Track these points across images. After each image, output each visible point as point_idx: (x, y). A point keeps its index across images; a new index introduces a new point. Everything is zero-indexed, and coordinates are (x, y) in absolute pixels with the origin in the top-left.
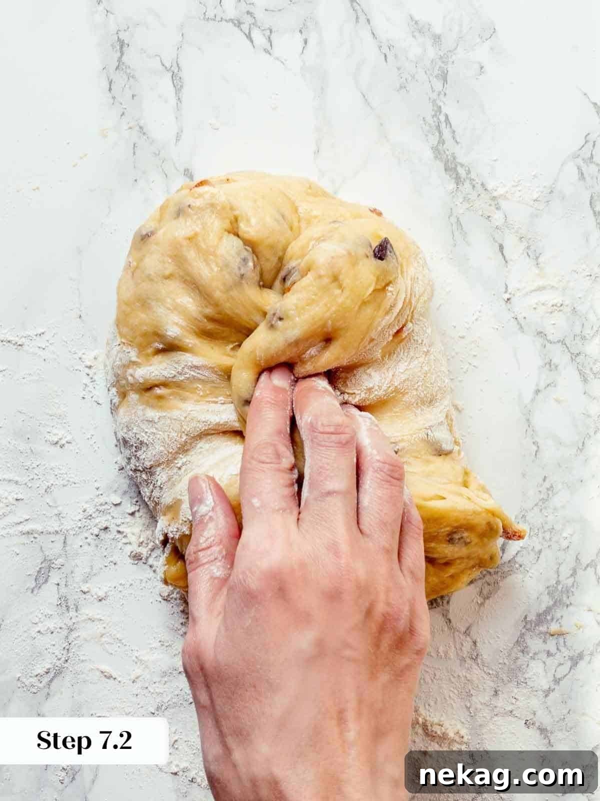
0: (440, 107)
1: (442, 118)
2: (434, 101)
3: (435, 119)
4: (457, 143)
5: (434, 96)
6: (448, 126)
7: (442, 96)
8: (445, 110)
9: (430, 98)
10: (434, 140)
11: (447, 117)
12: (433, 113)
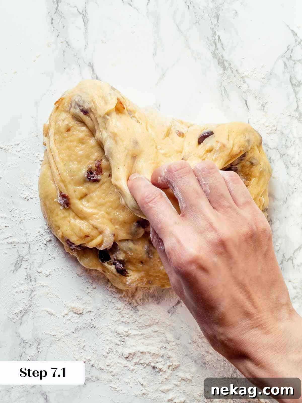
0: (216, 32)
1: (217, 37)
2: (213, 29)
3: (213, 38)
4: (224, 50)
5: (213, 26)
6: (220, 42)
7: (217, 27)
8: (218, 33)
9: (210, 28)
10: (213, 48)
11: (219, 36)
12: (212, 35)
